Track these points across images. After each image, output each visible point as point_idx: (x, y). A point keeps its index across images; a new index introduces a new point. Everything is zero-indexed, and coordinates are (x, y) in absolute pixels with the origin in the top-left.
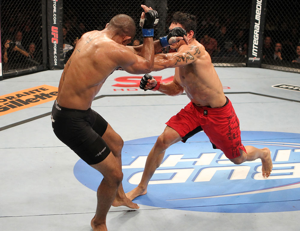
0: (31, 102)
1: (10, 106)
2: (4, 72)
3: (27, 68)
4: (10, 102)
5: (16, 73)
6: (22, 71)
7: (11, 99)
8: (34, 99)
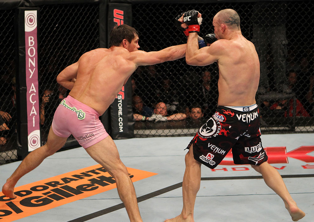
7: (54, 186)
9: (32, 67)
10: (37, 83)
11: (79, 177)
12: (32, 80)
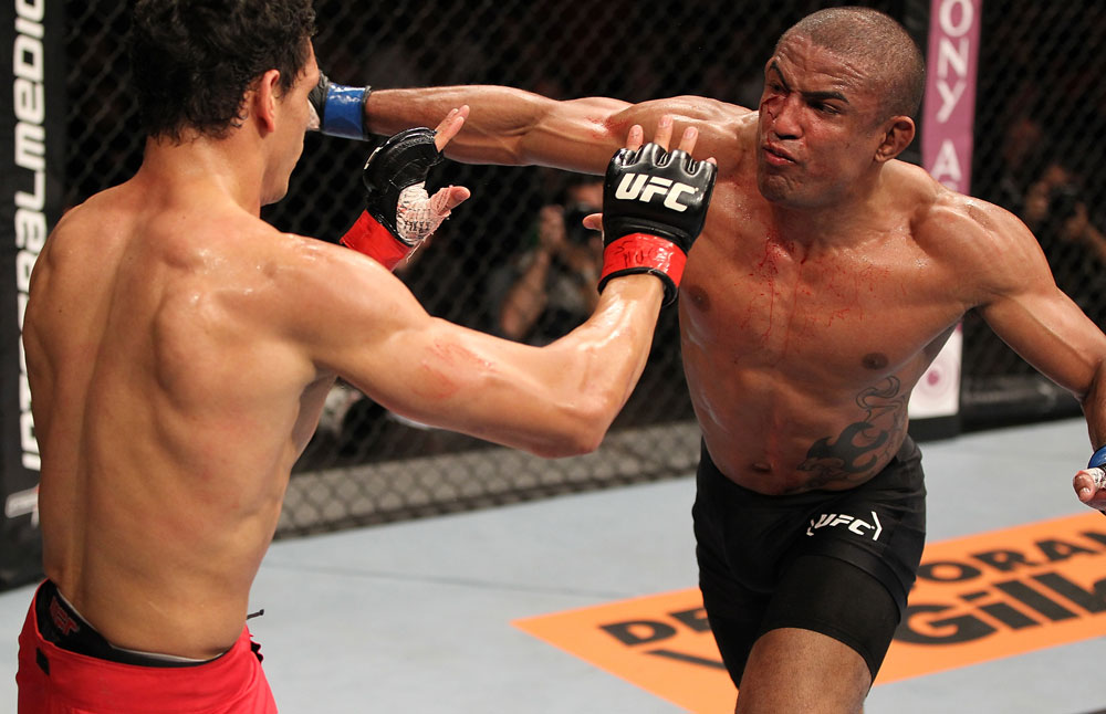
1: (999, 611)
2: (972, 390)
4: (1002, 586)
5: (1044, 399)
7: (1004, 567)
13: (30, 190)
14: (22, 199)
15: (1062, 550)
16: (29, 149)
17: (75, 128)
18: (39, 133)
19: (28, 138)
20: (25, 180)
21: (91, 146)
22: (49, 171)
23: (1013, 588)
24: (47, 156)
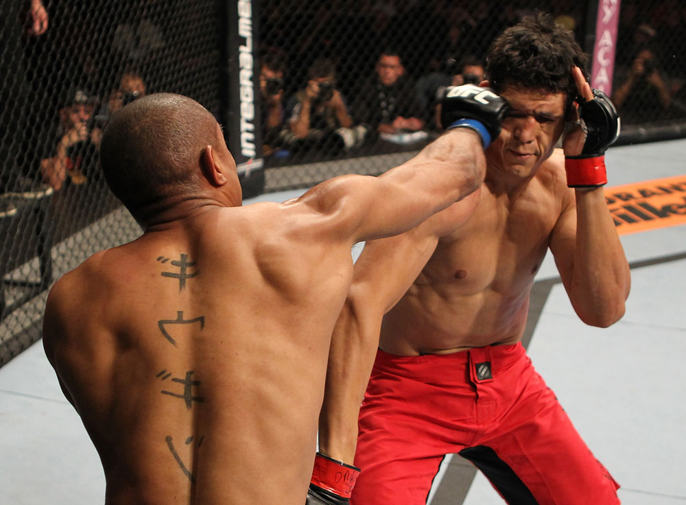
0: (675, 212)
1: (624, 217)
3: (669, 124)
4: (624, 207)
6: (655, 130)
7: (625, 200)
8: (681, 207)
9: (610, 5)
10: (615, 30)
11: (666, 191)
12: (607, 26)
13: (245, 44)
14: (242, 48)
15: (648, 193)
16: (245, 27)
17: (263, 20)
18: (249, 22)
19: (245, 24)
20: (243, 41)
21: (270, 27)
22: (254, 37)
23: (629, 208)
24: (253, 32)
